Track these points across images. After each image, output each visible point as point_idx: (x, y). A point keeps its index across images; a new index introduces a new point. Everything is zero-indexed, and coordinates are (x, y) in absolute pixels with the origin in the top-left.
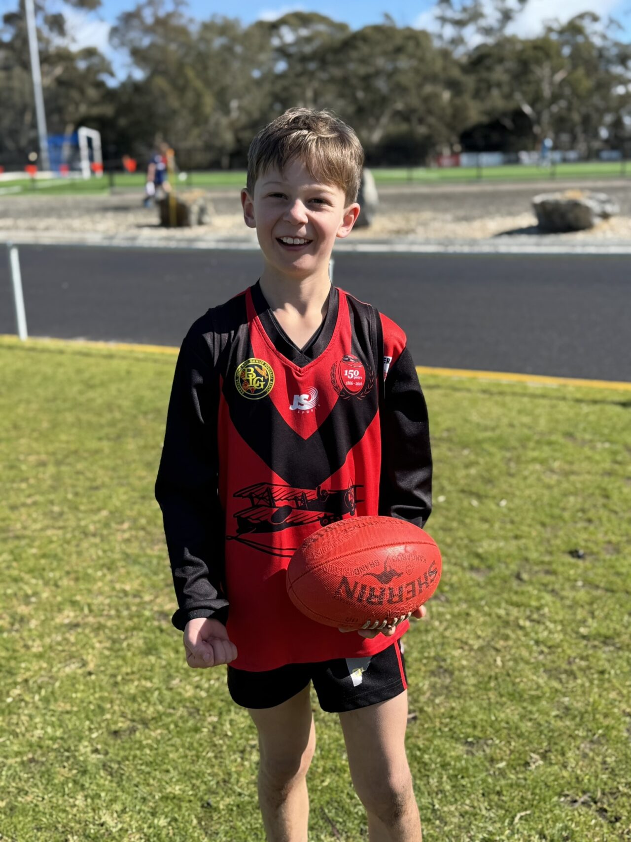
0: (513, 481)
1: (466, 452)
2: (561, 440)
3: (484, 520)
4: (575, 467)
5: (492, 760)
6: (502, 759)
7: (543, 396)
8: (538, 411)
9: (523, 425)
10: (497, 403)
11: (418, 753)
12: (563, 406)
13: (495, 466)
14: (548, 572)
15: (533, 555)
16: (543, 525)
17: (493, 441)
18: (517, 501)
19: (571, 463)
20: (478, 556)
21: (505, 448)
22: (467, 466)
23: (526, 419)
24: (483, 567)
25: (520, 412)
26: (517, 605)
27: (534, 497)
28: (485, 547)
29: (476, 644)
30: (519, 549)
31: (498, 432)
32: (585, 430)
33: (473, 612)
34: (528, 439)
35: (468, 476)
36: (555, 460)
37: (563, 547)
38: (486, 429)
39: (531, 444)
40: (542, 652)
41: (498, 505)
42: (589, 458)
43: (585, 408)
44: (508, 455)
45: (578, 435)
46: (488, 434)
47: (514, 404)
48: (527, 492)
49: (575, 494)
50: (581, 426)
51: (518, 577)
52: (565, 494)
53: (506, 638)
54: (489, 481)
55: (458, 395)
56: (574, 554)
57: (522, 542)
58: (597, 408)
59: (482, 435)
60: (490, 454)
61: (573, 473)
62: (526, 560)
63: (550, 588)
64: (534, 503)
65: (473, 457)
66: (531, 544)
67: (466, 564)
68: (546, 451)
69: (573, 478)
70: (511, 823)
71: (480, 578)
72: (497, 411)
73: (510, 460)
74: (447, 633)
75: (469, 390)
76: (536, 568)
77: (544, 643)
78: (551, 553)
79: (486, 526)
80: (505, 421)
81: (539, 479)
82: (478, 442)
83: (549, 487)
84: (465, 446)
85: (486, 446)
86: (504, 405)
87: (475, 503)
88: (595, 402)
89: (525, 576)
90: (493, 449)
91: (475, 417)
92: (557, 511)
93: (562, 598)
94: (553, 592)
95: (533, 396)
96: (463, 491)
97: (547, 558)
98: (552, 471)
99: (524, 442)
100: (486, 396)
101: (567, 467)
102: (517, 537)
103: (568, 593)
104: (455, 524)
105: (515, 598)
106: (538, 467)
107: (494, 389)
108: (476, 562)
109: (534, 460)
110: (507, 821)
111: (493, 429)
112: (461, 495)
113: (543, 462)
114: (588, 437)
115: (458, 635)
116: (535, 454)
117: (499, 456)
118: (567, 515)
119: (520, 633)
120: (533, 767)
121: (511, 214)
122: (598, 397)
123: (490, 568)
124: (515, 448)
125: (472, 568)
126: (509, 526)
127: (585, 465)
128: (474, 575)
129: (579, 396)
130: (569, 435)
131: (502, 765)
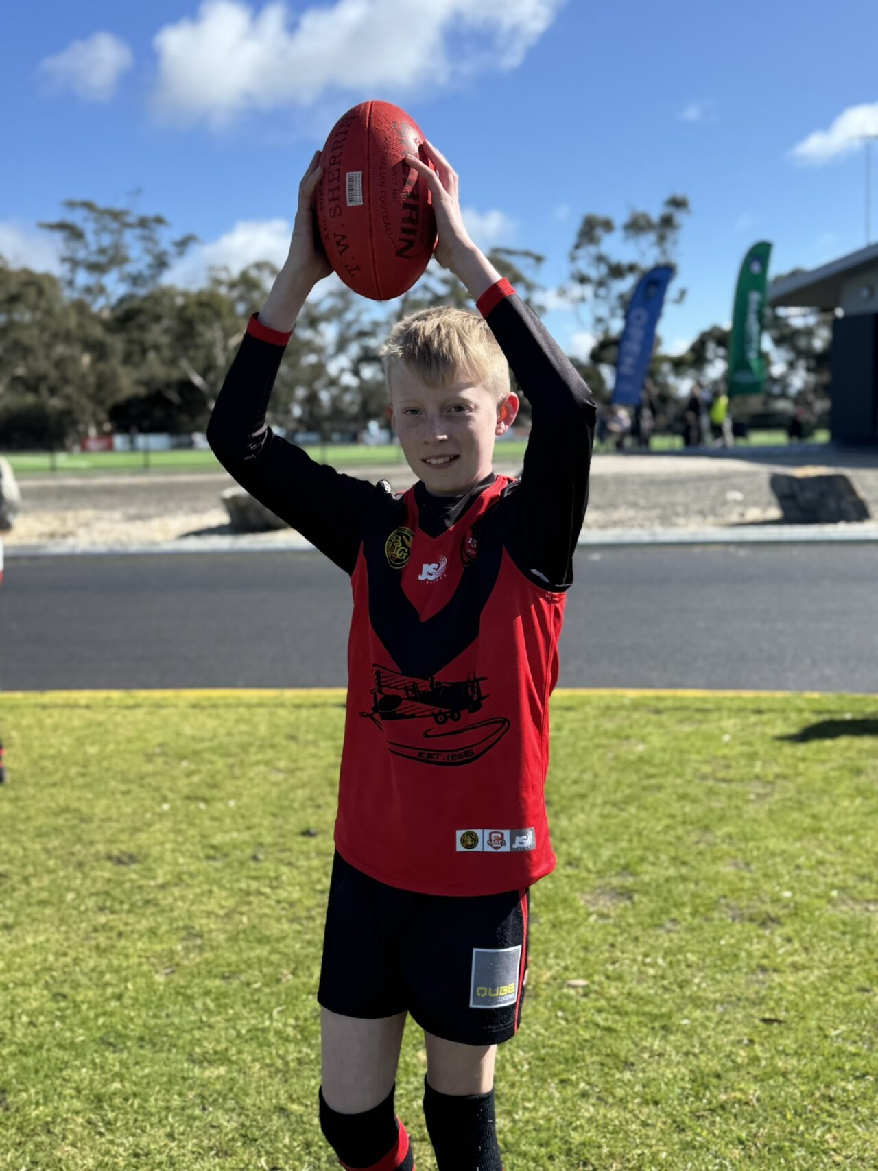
0: (240, 783)
1: (185, 764)
2: (284, 742)
3: (213, 819)
4: (301, 764)
5: (248, 984)
6: (256, 982)
7: (260, 705)
8: (257, 719)
9: (241, 733)
10: (210, 716)
11: (182, 990)
12: (282, 712)
13: (218, 772)
14: (282, 851)
15: (268, 839)
16: (274, 815)
17: (212, 750)
18: (245, 800)
19: (295, 761)
20: (213, 847)
21: (227, 755)
22: (189, 774)
23: (243, 728)
24: (218, 855)
25: (237, 721)
26: (256, 878)
27: (262, 793)
28: (217, 839)
29: (222, 912)
30: (253, 837)
31: (216, 742)
32: (307, 731)
33: (215, 889)
34: (250, 745)
35: (190, 784)
36: (279, 759)
37: (297, 830)
38: (202, 740)
39: (253, 750)
40: (283, 909)
41: (227, 805)
42: (314, 756)
43: (304, 713)
44: (230, 761)
45: (301, 737)
46: (206, 744)
47: (231, 715)
48: (256, 790)
49: (304, 785)
50: (303, 728)
51: (255, 858)
52: (293, 788)
53: (249, 903)
54: (214, 786)
55: (164, 712)
56: (307, 833)
57: (255, 832)
58: (317, 712)
59: (199, 746)
60: (211, 762)
61: (299, 769)
62: (261, 845)
63: (286, 861)
64: (263, 799)
65: (193, 767)
66: (264, 832)
67: (201, 855)
68: (270, 754)
69: (299, 774)
70: (271, 1017)
71: (218, 864)
72: (211, 723)
73: (232, 766)
74: (194, 908)
75: (176, 706)
76: (271, 850)
77: (285, 901)
78: (283, 836)
79: (216, 824)
80: (222, 731)
81: (265, 779)
82: (196, 753)
83: (276, 784)
84: (182, 757)
85: (207, 756)
86: (218, 717)
87: (202, 806)
88: (314, 706)
89: (261, 856)
90: (215, 758)
91: (188, 730)
92: (285, 803)
93: (297, 868)
94: (290, 864)
95: (249, 706)
96: (188, 798)
97: (281, 840)
98: (279, 770)
99: (245, 748)
100: (197, 711)
101: (292, 765)
102: (249, 828)
103: (303, 863)
104: (184, 826)
105: (253, 873)
106: (262, 768)
107: (206, 703)
108: (211, 852)
109: (258, 763)
110: (266, 1016)
111: (211, 739)
112: (187, 802)
113: (267, 763)
114: (310, 737)
115: (203, 908)
116: (260, 757)
117: (220, 763)
118: (296, 805)
119: (262, 898)
120: (284, 980)
121: (195, 511)
122: (318, 701)
123: (226, 855)
124: (236, 755)
125: (208, 857)
126: (240, 821)
127: (311, 762)
128: (212, 863)
129: (298, 701)
130: (292, 738)
131: (257, 986)
